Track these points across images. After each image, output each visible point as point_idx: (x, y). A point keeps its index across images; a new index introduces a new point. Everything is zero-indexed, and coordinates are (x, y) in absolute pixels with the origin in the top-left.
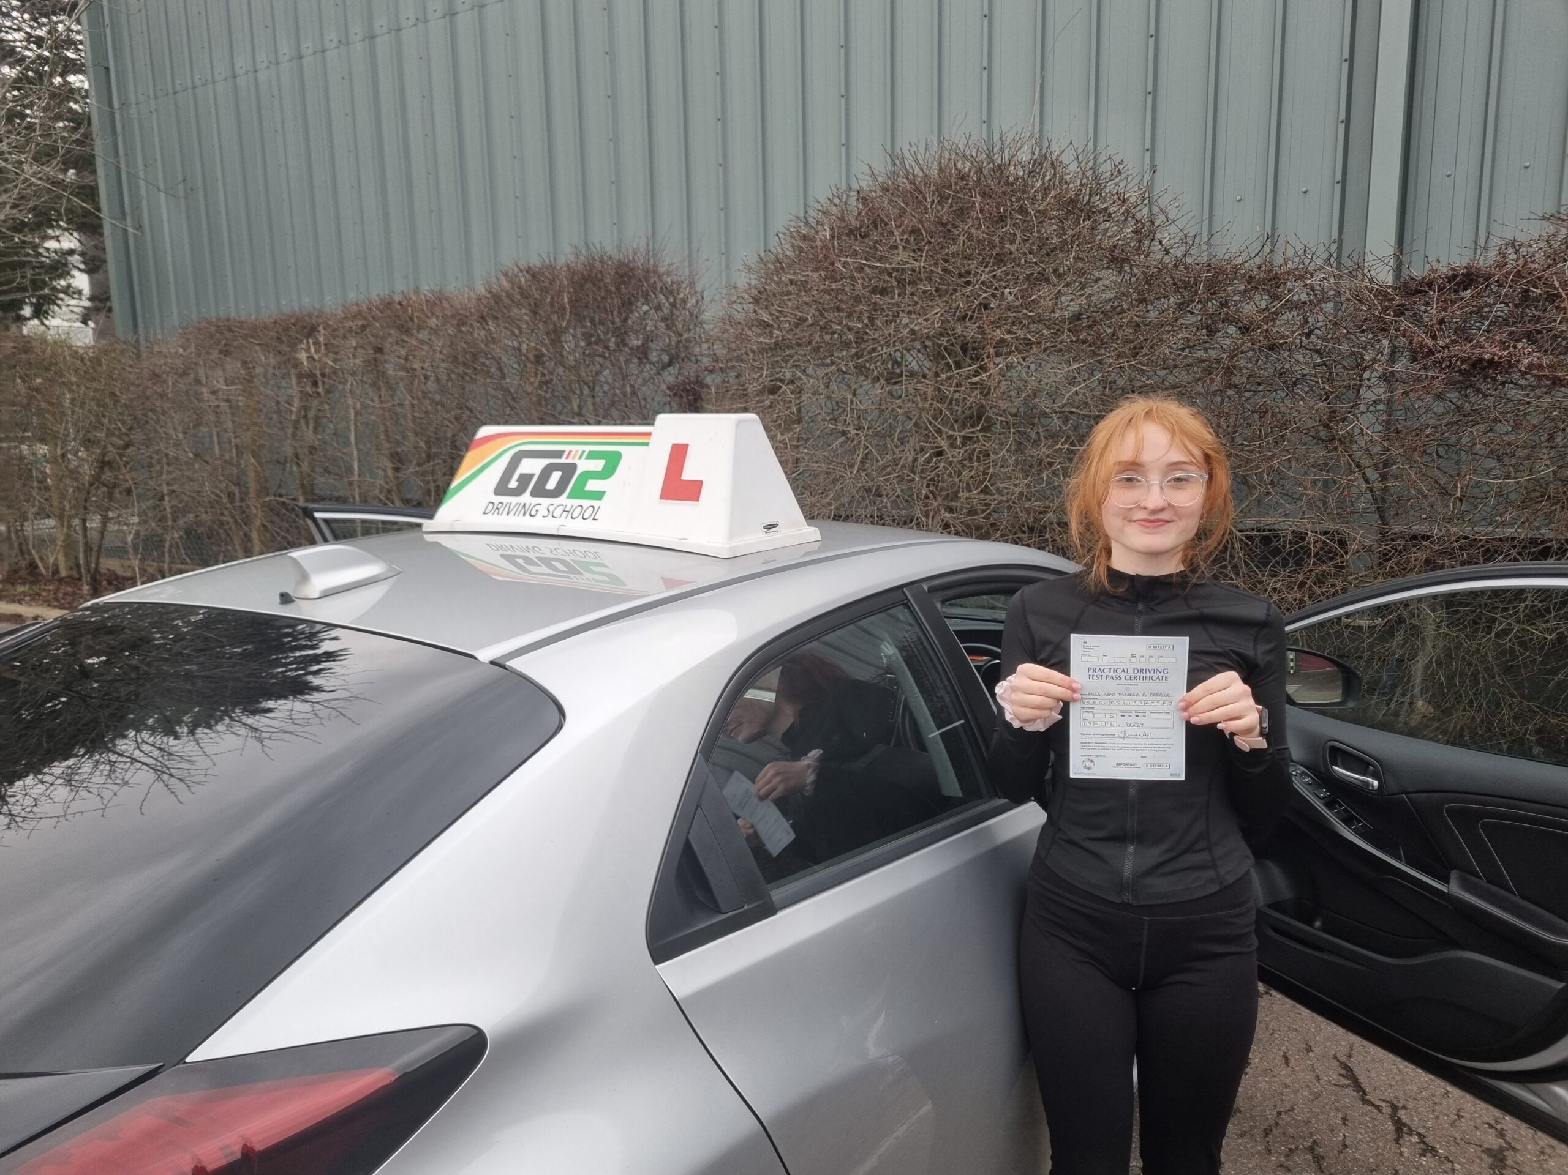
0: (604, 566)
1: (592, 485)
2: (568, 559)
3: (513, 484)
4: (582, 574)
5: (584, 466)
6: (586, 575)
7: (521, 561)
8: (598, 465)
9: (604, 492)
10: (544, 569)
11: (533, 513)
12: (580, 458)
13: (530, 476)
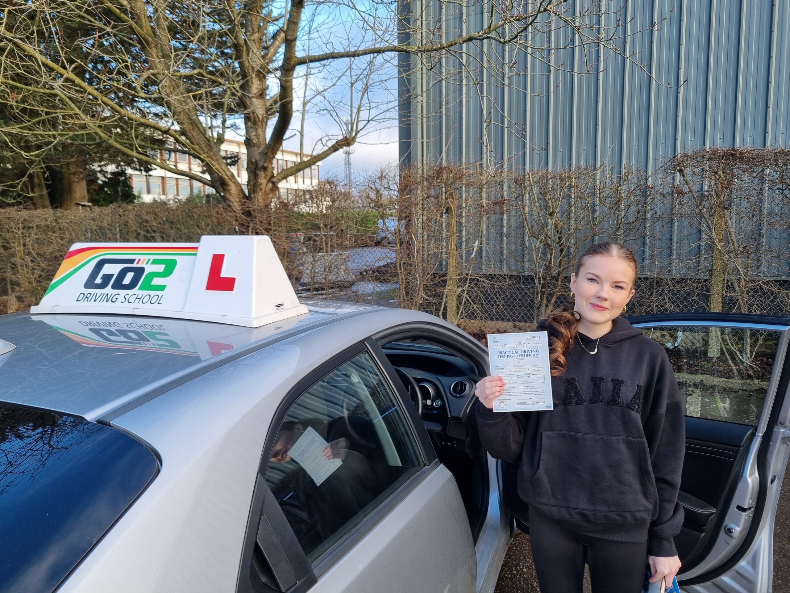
0: (166, 334)
1: (156, 281)
2: (139, 330)
3: (98, 281)
4: (149, 341)
5: (149, 269)
6: (152, 341)
7: (104, 333)
8: (160, 268)
9: (165, 286)
10: (122, 338)
11: (114, 300)
12: (147, 263)
13: (111, 276)
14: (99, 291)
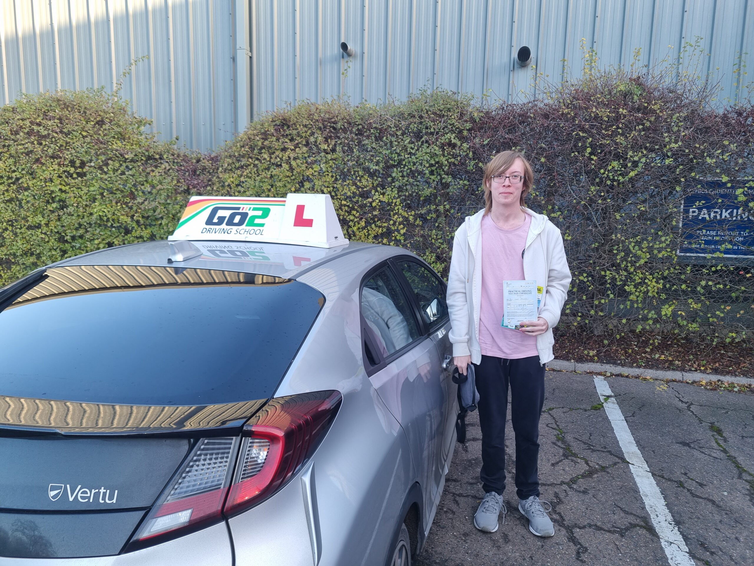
3: (215, 220)
8: (260, 213)
9: (264, 224)
11: (229, 232)
12: (249, 210)
13: (224, 218)
14: (217, 227)
